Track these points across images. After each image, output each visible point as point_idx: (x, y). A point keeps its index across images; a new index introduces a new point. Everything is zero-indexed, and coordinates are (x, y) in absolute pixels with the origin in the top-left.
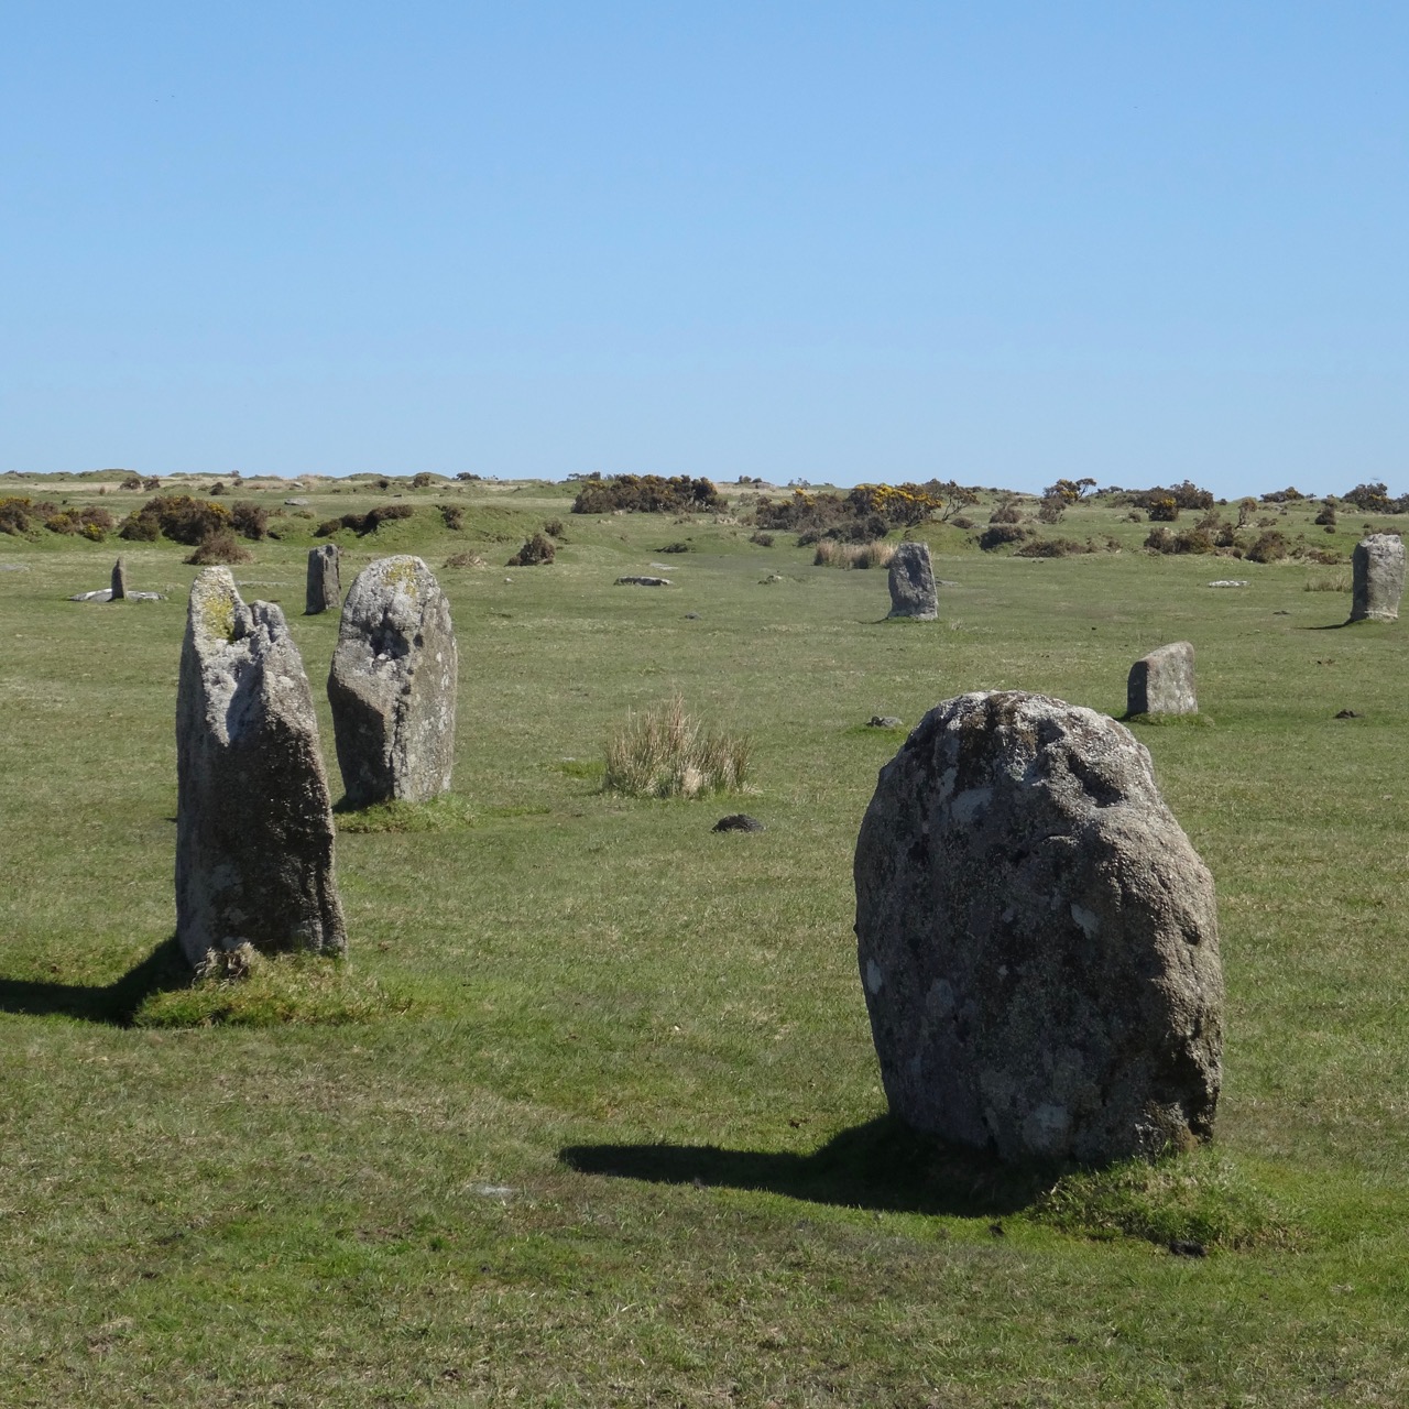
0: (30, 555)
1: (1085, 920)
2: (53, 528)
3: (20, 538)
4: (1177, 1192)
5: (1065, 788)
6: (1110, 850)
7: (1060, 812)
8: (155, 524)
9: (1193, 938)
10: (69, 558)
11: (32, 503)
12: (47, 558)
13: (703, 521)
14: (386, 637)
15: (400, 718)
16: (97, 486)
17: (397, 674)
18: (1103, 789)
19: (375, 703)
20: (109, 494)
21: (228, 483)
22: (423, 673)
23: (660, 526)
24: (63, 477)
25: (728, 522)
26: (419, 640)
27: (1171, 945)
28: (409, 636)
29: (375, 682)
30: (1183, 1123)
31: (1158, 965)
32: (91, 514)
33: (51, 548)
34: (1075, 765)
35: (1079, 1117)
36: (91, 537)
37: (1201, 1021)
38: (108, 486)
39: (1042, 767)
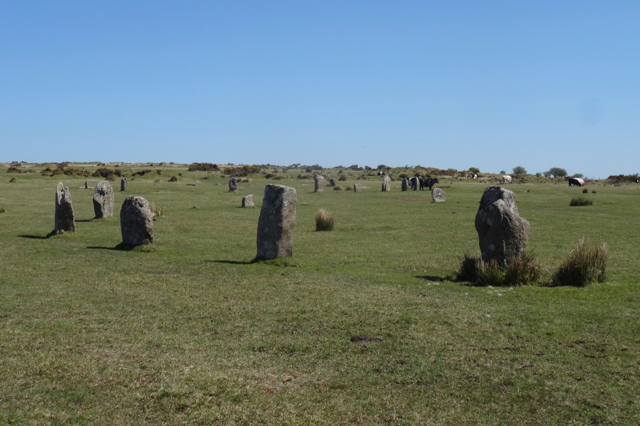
0: (73, 180)
1: (138, 219)
2: (78, 174)
3: (71, 176)
4: (147, 248)
5: (138, 206)
6: (141, 212)
7: (137, 208)
8: (99, 173)
9: (149, 221)
10: (80, 180)
11: (74, 169)
12: (76, 180)
13: (213, 173)
14: (102, 193)
15: (104, 205)
16: (91, 165)
17: (103, 198)
18: (141, 206)
19: (100, 202)
20: (94, 167)
21: (120, 164)
22: (107, 198)
23: (204, 174)
24: (85, 163)
25: (218, 173)
26: (107, 193)
27: (147, 222)
28: (105, 193)
29: (100, 199)
30: (148, 241)
31: (145, 224)
32: (86, 172)
33: (77, 178)
34: (139, 203)
35: (138, 240)
36: (86, 176)
37: (150, 230)
38: (94, 165)
39: (136, 204)
